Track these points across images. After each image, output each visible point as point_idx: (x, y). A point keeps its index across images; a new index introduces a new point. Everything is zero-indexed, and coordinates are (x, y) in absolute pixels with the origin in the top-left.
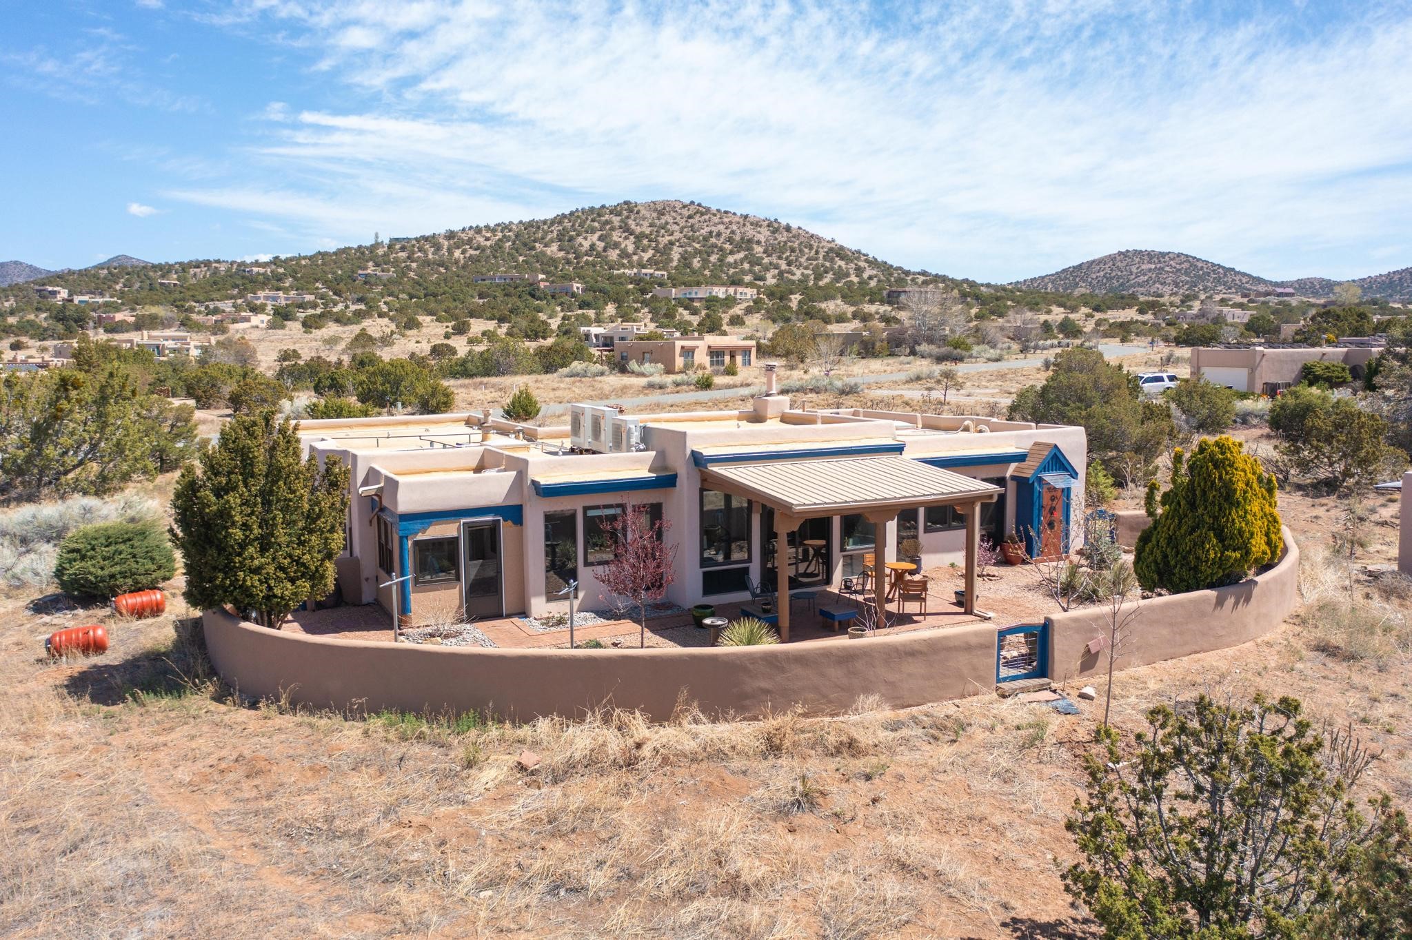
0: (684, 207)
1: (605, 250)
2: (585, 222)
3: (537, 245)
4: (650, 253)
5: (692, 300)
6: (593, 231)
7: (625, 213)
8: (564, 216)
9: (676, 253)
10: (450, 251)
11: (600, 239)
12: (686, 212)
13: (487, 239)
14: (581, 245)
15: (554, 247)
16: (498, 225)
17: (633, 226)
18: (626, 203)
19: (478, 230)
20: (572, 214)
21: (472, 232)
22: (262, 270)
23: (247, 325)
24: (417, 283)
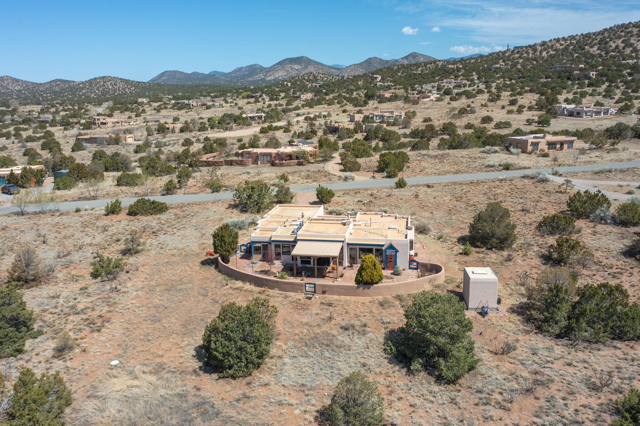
1: (624, 48)
2: (616, 33)
3: (586, 47)
6: (620, 38)
8: (606, 30)
10: (541, 52)
11: (622, 42)
13: (561, 45)
14: (611, 46)
15: (595, 48)
16: (569, 37)
19: (558, 40)
20: (611, 28)
21: (555, 41)
22: (452, 66)
23: (428, 99)
24: (519, 71)
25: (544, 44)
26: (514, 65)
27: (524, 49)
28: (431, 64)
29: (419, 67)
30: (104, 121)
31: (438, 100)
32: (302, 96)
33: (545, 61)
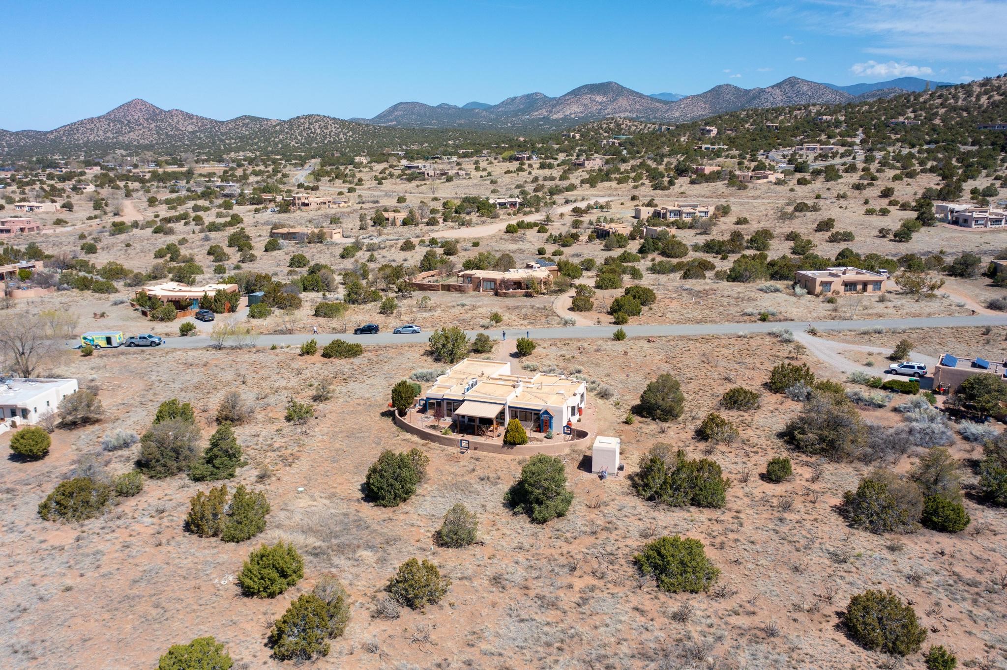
10: (978, 97)
22: (829, 118)
23: (765, 180)
24: (934, 129)
25: (987, 82)
26: (930, 118)
27: (953, 90)
28: (800, 109)
29: (780, 115)
30: (306, 201)
31: (779, 182)
32: (586, 163)
33: (984, 112)
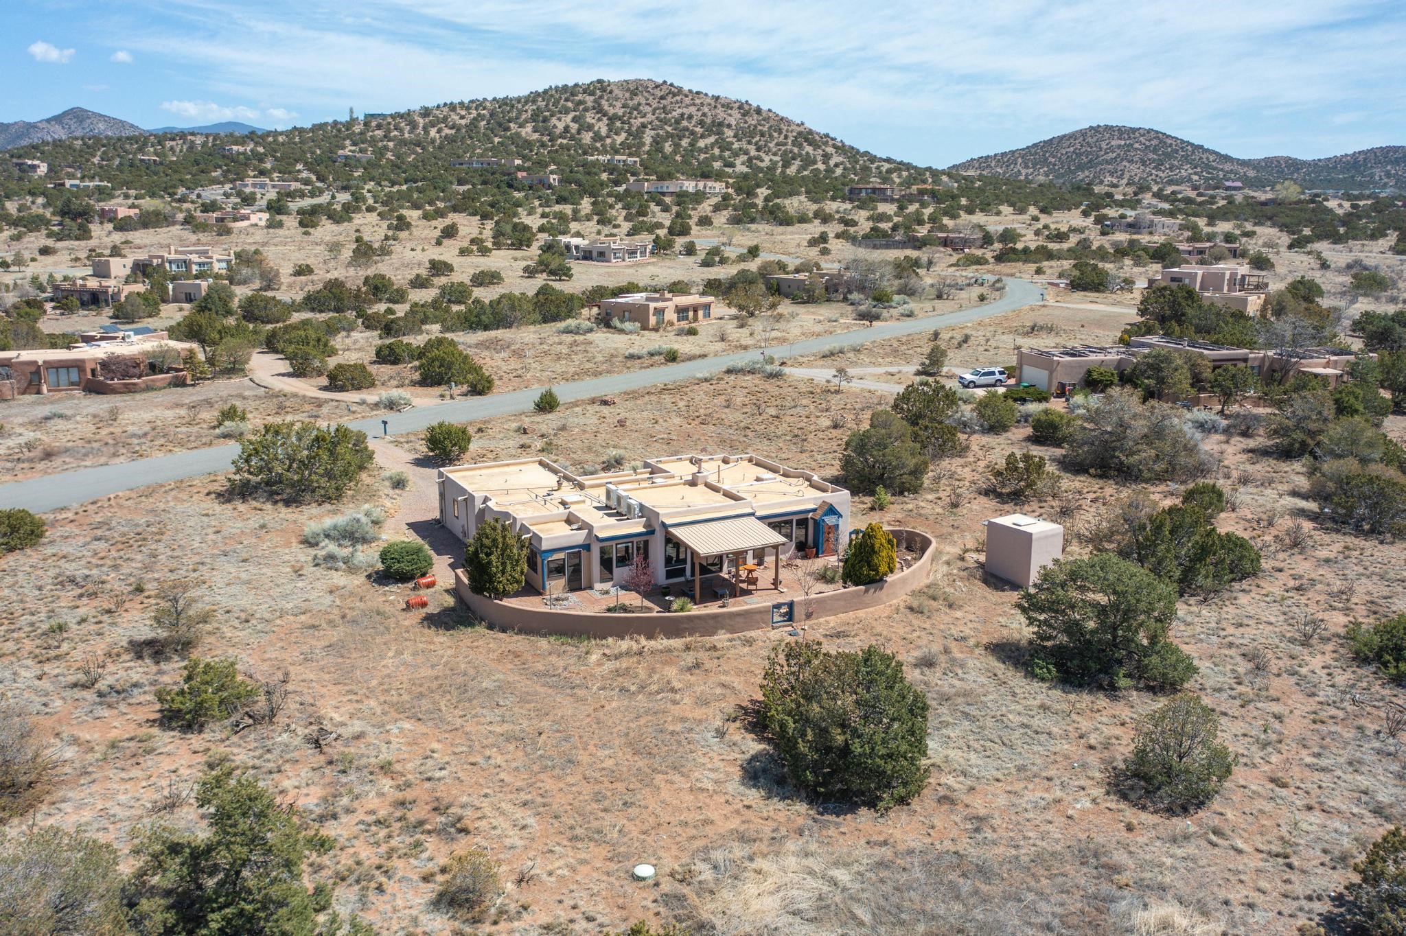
0: (657, 87)
1: (579, 132)
2: (558, 101)
3: (512, 125)
4: (624, 135)
5: (663, 194)
6: (567, 111)
7: (598, 93)
8: (537, 94)
9: (648, 139)
10: (425, 128)
11: (574, 120)
12: (658, 93)
13: (462, 117)
14: (555, 126)
15: (529, 128)
16: (472, 102)
17: (606, 108)
18: (599, 81)
19: (452, 107)
20: (545, 92)
21: (446, 109)
22: (241, 149)
24: (394, 165)
25: (426, 112)
27: (390, 120)
31: (274, 224)
33: (440, 147)
